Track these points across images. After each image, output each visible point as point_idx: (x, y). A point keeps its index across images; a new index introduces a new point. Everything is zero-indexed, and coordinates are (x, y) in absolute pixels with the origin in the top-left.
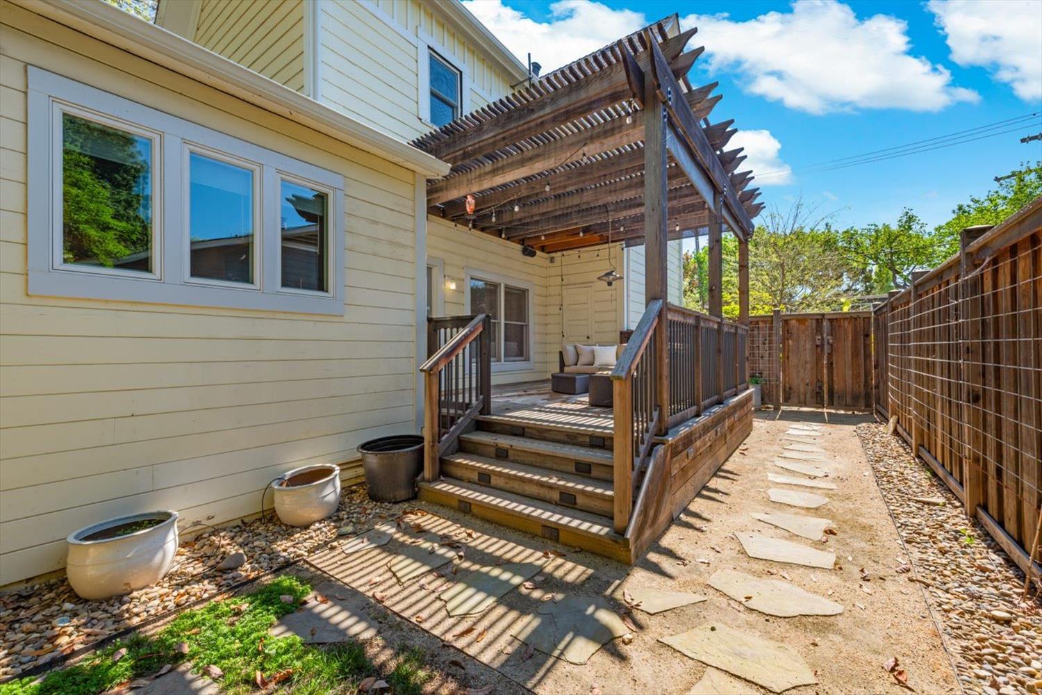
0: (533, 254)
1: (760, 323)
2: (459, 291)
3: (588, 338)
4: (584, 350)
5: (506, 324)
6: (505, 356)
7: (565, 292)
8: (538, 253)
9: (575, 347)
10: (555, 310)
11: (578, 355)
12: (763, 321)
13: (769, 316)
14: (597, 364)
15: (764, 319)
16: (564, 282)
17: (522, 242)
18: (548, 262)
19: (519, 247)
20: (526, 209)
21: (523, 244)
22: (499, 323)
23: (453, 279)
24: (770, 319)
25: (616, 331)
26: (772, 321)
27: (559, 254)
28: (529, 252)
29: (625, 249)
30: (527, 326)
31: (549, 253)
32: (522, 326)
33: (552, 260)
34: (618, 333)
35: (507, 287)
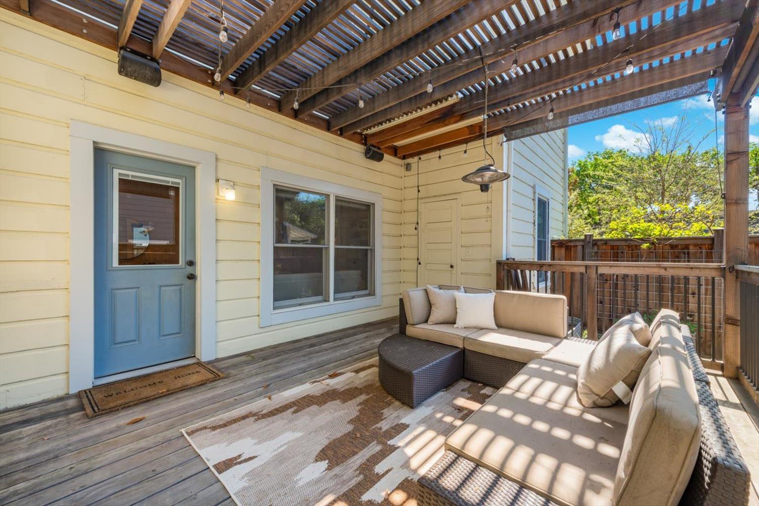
0: (378, 157)
1: (691, 247)
2: (246, 202)
3: (452, 267)
4: (441, 297)
5: (336, 250)
6: (336, 292)
7: (422, 208)
8: (386, 156)
9: (426, 291)
10: (410, 229)
11: (430, 305)
12: (695, 245)
13: (706, 238)
14: (460, 323)
15: (699, 242)
16: (421, 195)
17: (364, 140)
18: (403, 169)
19: (360, 148)
20: (341, 63)
21: (365, 144)
22: (328, 249)
23: (233, 185)
24: (710, 242)
25: (490, 260)
26: (713, 244)
27: (416, 158)
28: (373, 154)
29: (505, 144)
30: (373, 251)
31: (404, 158)
32: (367, 250)
33: (408, 167)
34: (494, 263)
35: (338, 199)
